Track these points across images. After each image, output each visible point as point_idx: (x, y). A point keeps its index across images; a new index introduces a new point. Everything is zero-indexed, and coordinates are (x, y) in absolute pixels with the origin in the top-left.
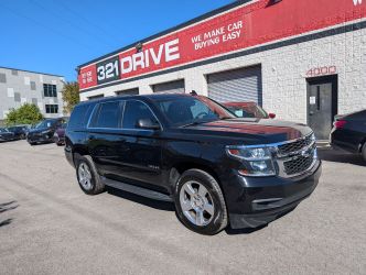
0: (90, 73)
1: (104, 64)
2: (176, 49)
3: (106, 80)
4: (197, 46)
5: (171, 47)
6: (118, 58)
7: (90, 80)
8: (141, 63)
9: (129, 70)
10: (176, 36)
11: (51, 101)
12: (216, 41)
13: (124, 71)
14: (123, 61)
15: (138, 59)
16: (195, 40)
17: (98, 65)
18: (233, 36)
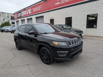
0: (16, 15)
1: (18, 13)
2: (30, 11)
3: (19, 17)
4: (34, 11)
5: (30, 10)
7: (16, 17)
8: (25, 13)
10: (31, 8)
11: (13, 21)
12: (37, 10)
13: (22, 15)
14: (22, 13)
15: (24, 13)
16: (34, 9)
17: (17, 13)
18: (39, 9)
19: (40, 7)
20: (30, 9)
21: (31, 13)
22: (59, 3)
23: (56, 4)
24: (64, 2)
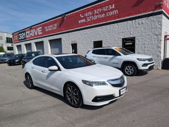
0: (16, 36)
1: (21, 33)
2: (41, 30)
3: (22, 39)
4: (46, 30)
6: (25, 32)
7: (17, 39)
8: (31, 34)
9: (28, 36)
10: (41, 26)
11: (10, 45)
12: (50, 29)
14: (27, 33)
16: (46, 28)
17: (19, 33)
18: (55, 28)
19: (56, 25)
20: (41, 28)
21: (41, 33)
22: (84, 20)
23: (80, 22)
24: (91, 19)
